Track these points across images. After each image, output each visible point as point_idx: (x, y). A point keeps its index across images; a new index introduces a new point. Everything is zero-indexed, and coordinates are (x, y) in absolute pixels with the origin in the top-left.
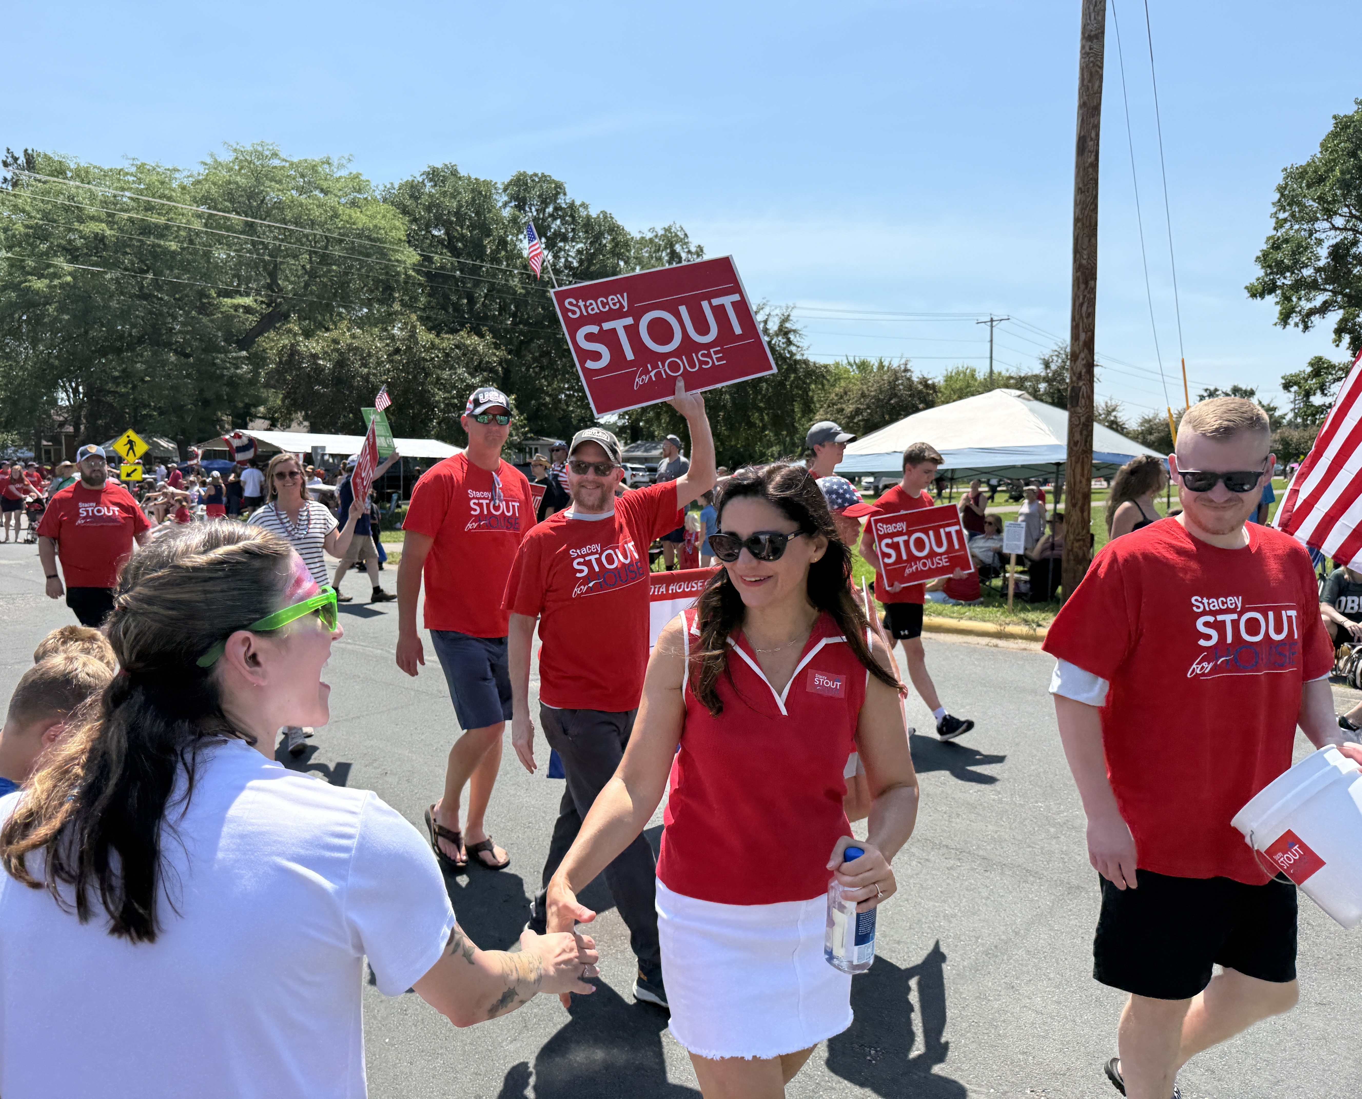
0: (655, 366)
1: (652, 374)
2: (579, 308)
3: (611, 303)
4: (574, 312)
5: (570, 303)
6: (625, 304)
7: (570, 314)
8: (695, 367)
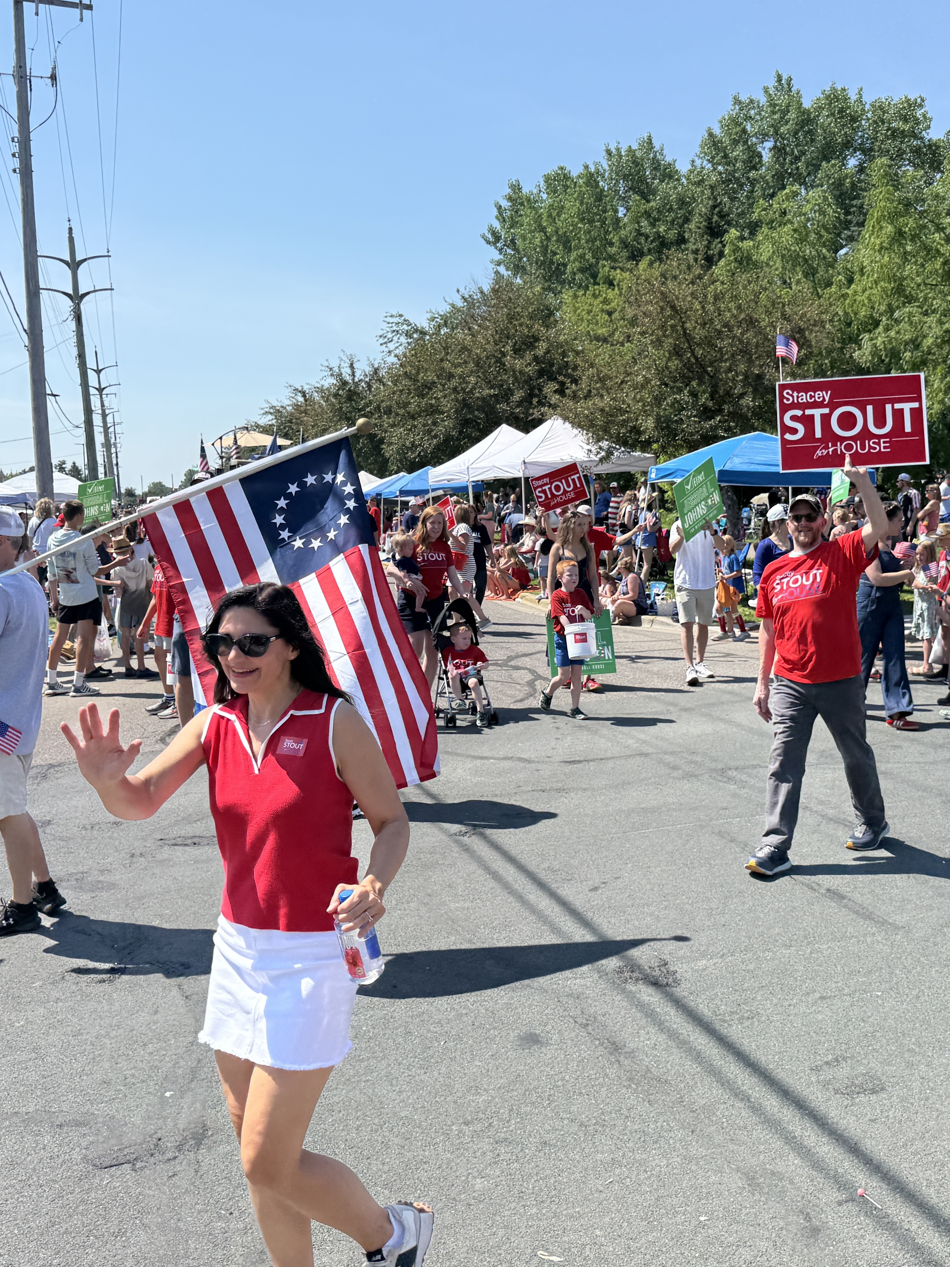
0: (834, 445)
1: (831, 450)
2: (793, 397)
3: (817, 396)
4: (788, 399)
5: (788, 393)
6: (827, 399)
7: (785, 401)
8: (864, 449)
